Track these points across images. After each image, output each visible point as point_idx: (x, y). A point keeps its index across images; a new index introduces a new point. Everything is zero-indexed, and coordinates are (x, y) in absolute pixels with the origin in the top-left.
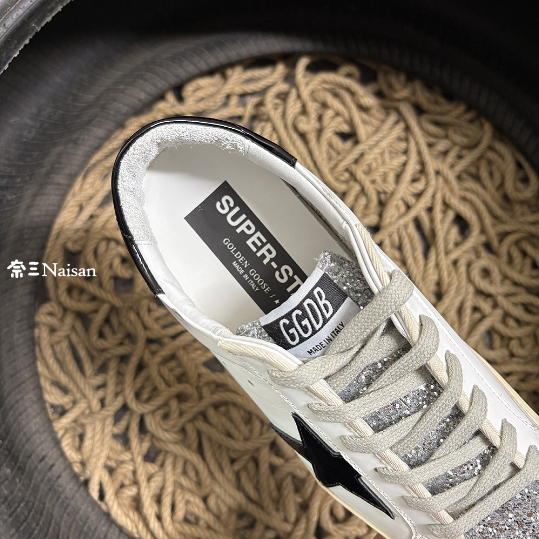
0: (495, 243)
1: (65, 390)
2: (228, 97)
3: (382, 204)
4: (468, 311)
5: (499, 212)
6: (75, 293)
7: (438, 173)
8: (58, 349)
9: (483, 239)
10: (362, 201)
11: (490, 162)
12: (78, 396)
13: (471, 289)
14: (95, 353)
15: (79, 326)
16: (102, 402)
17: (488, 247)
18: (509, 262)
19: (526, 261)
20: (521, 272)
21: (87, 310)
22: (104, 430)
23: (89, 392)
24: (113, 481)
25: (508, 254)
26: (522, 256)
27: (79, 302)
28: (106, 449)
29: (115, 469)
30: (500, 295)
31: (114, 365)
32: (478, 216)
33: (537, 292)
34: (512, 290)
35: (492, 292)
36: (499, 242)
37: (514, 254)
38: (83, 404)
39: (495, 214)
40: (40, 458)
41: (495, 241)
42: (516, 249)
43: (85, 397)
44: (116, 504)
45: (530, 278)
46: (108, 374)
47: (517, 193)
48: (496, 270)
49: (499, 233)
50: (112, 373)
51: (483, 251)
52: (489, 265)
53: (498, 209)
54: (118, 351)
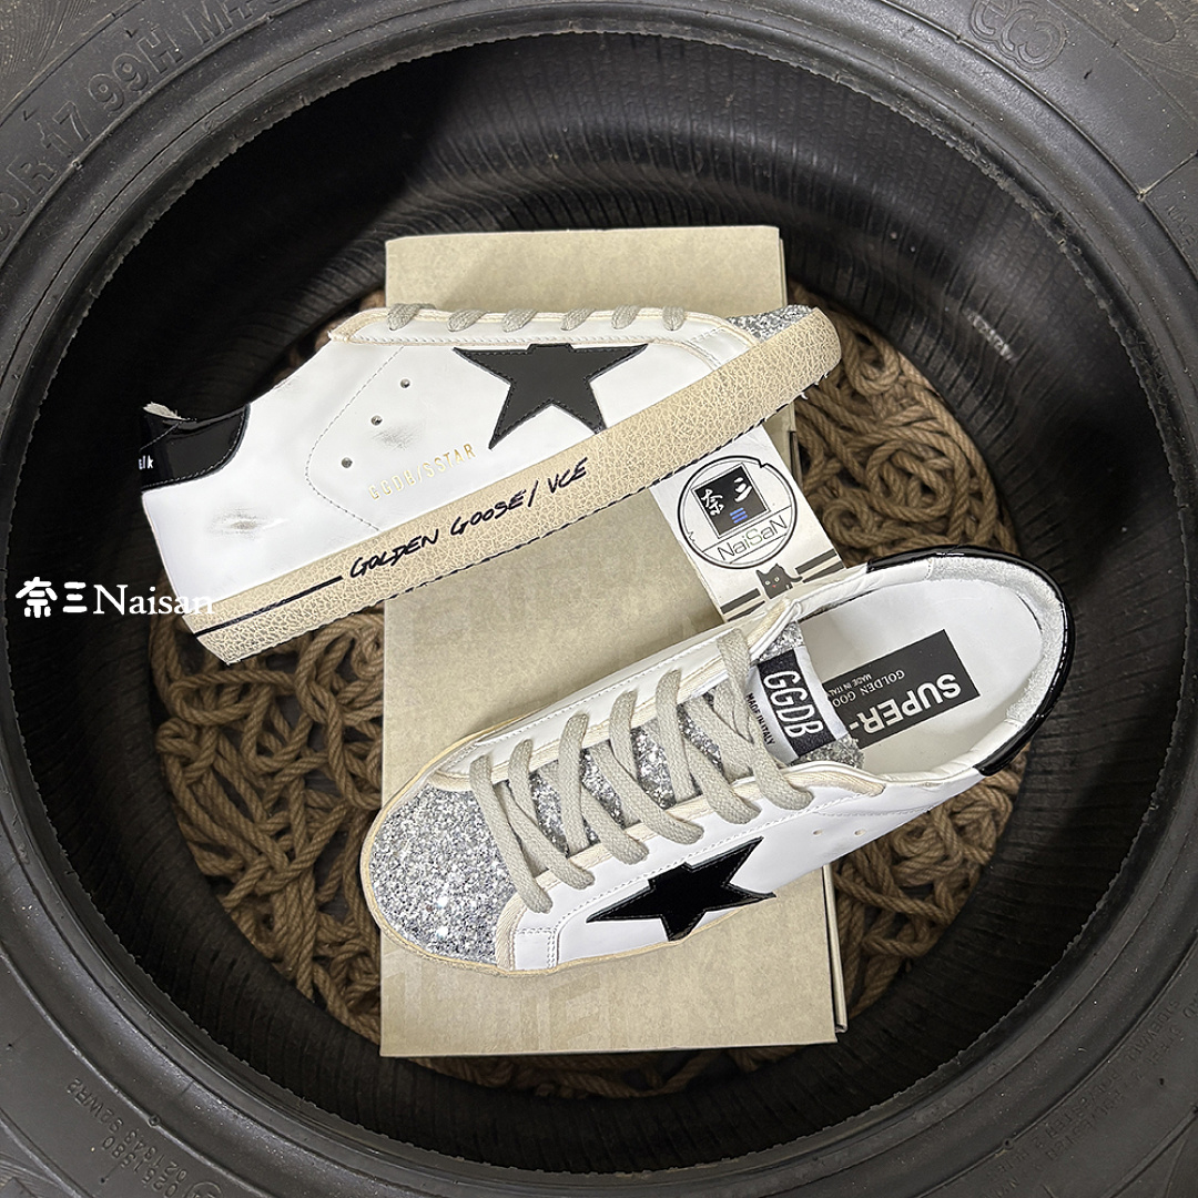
0: (856, 468)
1: (224, 852)
5: (850, 419)
6: (208, 696)
8: (200, 791)
9: (834, 465)
12: (249, 855)
14: (262, 784)
15: (225, 746)
16: (290, 855)
17: (846, 476)
18: (887, 490)
19: (914, 484)
20: (907, 504)
21: (232, 719)
22: (301, 899)
23: (266, 844)
24: (332, 978)
25: (882, 479)
26: (905, 478)
27: (217, 708)
28: (311, 928)
29: (333, 959)
30: (881, 544)
31: (296, 793)
32: (819, 432)
33: (940, 525)
34: (898, 532)
35: (866, 543)
36: (863, 465)
37: (892, 477)
38: (258, 865)
39: (845, 424)
40: (211, 957)
41: (856, 464)
42: (892, 469)
43: (260, 853)
44: (345, 1010)
45: (923, 507)
46: (289, 811)
47: (871, 383)
48: (866, 509)
49: (858, 450)
50: (295, 807)
51: (840, 484)
52: (853, 505)
53: (847, 414)
54: (298, 768)
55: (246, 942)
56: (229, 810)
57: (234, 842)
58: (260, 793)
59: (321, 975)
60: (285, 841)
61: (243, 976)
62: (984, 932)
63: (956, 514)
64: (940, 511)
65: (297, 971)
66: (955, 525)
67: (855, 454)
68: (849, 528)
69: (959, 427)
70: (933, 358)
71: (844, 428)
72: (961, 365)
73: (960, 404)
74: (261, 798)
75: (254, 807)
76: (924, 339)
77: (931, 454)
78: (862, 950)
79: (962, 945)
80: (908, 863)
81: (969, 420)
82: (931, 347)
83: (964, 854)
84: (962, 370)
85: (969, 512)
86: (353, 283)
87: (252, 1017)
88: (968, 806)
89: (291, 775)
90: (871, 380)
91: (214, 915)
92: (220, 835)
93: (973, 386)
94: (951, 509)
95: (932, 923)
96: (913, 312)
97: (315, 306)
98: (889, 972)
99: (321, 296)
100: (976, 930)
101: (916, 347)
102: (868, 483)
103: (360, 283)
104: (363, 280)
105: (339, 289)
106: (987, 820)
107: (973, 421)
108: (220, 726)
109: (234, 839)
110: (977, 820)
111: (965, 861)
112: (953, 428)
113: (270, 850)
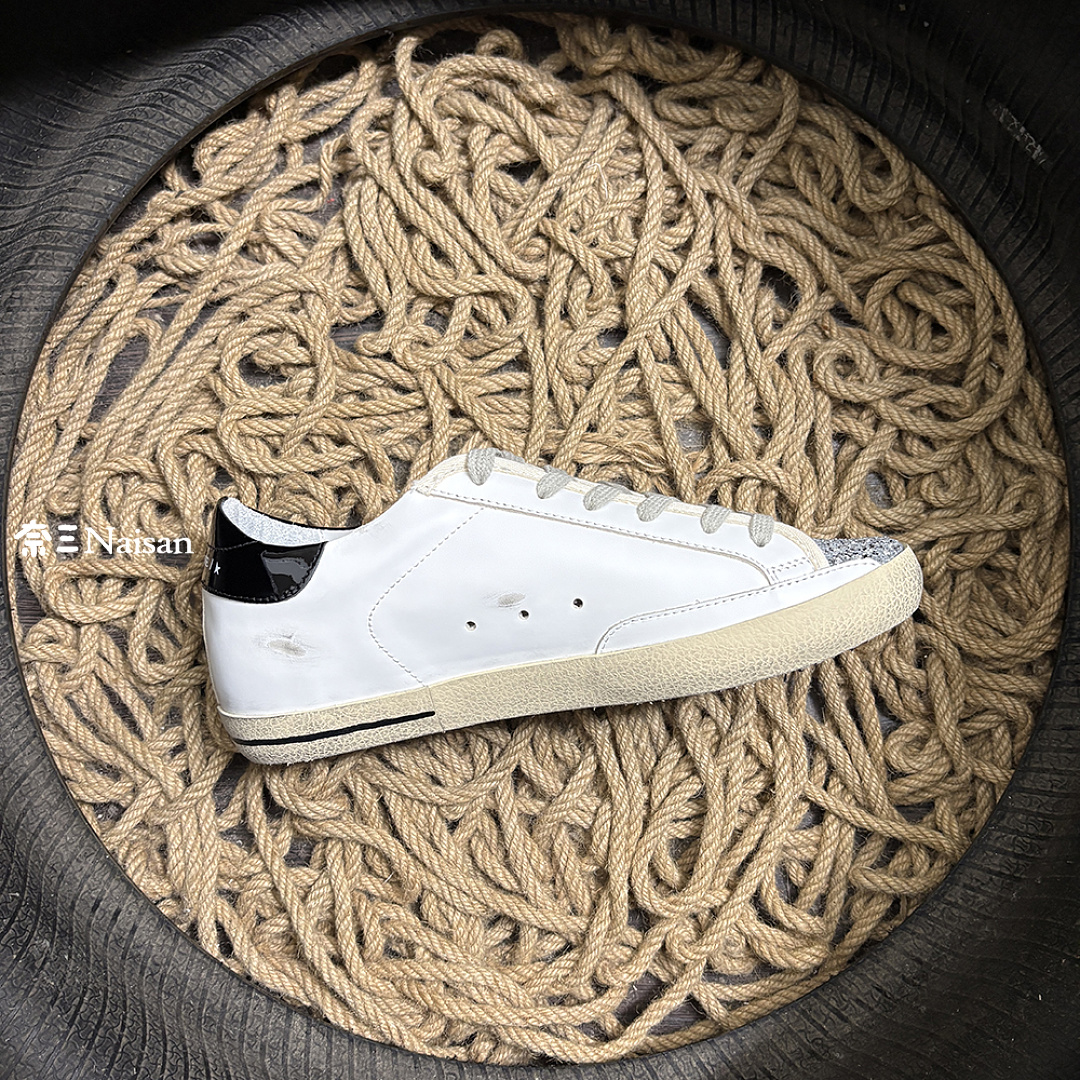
0: (853, 304)
1: (114, 773)
2: (282, 149)
3: (619, 282)
4: (827, 446)
5: (845, 242)
6: (88, 587)
7: (710, 197)
8: (80, 702)
9: (828, 300)
10: (582, 286)
11: (807, 151)
13: (825, 402)
14: (152, 693)
15: (109, 648)
16: (185, 777)
17: (841, 313)
18: (889, 331)
19: (922, 322)
20: (914, 347)
21: (116, 616)
22: (199, 828)
23: (158, 766)
24: (240, 917)
25: (884, 316)
26: (912, 315)
27: (98, 603)
28: (212, 862)
29: (239, 894)
30: (884, 398)
31: (190, 705)
32: (809, 259)
33: (955, 374)
34: (905, 383)
35: (867, 397)
36: (862, 299)
37: (895, 314)
38: (151, 791)
39: (841, 247)
40: (91, 905)
41: (854, 298)
42: (896, 304)
43: (151, 777)
44: (255, 955)
45: (934, 352)
46: (183, 725)
47: (874, 196)
48: (866, 353)
49: (856, 280)
50: (189, 722)
51: (834, 323)
52: (850, 348)
53: (843, 235)
54: (191, 679)
55: (131, 888)
56: (114, 724)
57: (121, 761)
58: (150, 703)
59: (226, 912)
60: (179, 761)
61: (129, 928)
62: (999, 874)
63: (975, 360)
64: (957, 357)
65: (199, 911)
66: (975, 373)
67: (853, 286)
68: (844, 376)
69: (982, 253)
70: (953, 166)
71: (839, 253)
72: (988, 174)
73: (987, 223)
74: (151, 710)
75: (142, 721)
76: (942, 142)
77: (944, 284)
78: (849, 883)
79: (972, 889)
80: (906, 780)
81: (996, 246)
82: (951, 152)
83: (973, 770)
84: (989, 180)
85: (990, 359)
86: (231, 83)
87: (142, 973)
88: (978, 713)
89: (183, 685)
90: (875, 193)
91: (93, 857)
92: (106, 754)
93: (1001, 201)
94: (970, 354)
95: (933, 853)
96: (928, 106)
97: (186, 114)
98: (880, 907)
99: (193, 101)
100: (990, 872)
101: (932, 152)
102: (866, 322)
103: (239, 83)
104: (244, 80)
105: (214, 90)
106: (1001, 730)
107: (1001, 247)
108: (101, 624)
109: (121, 757)
110: (990, 730)
111: (974, 778)
112: (974, 254)
113: (161, 774)
